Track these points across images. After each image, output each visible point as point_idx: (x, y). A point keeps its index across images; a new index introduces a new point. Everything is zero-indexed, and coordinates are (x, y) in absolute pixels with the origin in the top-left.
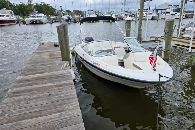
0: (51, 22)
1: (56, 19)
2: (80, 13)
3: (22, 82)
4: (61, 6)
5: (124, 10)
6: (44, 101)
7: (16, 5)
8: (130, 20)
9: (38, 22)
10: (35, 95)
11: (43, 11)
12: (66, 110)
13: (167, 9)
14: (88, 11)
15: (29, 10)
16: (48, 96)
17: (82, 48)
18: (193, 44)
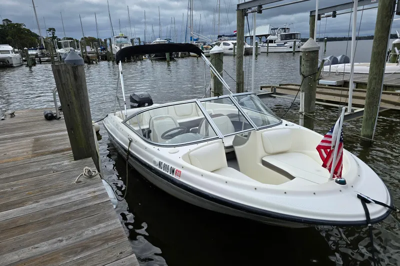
0: (30, 63)
1: (42, 57)
2: (99, 43)
4: (52, 30)
5: (191, 37)
8: (219, 53)
11: (7, 38)
13: (269, 35)
14: (117, 37)
17: (124, 122)
18: (354, 97)
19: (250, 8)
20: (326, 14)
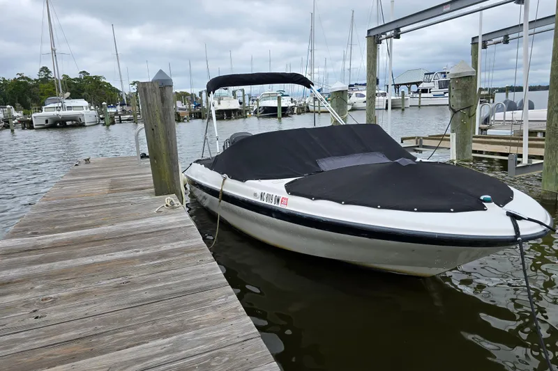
0: (108, 121)
1: (123, 115)
2: (192, 99)
3: (17, 255)
4: (136, 83)
6: (105, 305)
7: (4, 80)
8: (343, 91)
9: (68, 123)
10: (66, 287)
12: (196, 327)
13: (422, 82)
15: (42, 94)
16: (119, 287)
18: (530, 146)
19: (384, 33)
20: (494, 40)
